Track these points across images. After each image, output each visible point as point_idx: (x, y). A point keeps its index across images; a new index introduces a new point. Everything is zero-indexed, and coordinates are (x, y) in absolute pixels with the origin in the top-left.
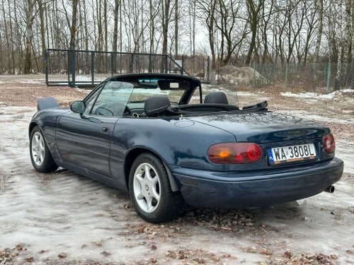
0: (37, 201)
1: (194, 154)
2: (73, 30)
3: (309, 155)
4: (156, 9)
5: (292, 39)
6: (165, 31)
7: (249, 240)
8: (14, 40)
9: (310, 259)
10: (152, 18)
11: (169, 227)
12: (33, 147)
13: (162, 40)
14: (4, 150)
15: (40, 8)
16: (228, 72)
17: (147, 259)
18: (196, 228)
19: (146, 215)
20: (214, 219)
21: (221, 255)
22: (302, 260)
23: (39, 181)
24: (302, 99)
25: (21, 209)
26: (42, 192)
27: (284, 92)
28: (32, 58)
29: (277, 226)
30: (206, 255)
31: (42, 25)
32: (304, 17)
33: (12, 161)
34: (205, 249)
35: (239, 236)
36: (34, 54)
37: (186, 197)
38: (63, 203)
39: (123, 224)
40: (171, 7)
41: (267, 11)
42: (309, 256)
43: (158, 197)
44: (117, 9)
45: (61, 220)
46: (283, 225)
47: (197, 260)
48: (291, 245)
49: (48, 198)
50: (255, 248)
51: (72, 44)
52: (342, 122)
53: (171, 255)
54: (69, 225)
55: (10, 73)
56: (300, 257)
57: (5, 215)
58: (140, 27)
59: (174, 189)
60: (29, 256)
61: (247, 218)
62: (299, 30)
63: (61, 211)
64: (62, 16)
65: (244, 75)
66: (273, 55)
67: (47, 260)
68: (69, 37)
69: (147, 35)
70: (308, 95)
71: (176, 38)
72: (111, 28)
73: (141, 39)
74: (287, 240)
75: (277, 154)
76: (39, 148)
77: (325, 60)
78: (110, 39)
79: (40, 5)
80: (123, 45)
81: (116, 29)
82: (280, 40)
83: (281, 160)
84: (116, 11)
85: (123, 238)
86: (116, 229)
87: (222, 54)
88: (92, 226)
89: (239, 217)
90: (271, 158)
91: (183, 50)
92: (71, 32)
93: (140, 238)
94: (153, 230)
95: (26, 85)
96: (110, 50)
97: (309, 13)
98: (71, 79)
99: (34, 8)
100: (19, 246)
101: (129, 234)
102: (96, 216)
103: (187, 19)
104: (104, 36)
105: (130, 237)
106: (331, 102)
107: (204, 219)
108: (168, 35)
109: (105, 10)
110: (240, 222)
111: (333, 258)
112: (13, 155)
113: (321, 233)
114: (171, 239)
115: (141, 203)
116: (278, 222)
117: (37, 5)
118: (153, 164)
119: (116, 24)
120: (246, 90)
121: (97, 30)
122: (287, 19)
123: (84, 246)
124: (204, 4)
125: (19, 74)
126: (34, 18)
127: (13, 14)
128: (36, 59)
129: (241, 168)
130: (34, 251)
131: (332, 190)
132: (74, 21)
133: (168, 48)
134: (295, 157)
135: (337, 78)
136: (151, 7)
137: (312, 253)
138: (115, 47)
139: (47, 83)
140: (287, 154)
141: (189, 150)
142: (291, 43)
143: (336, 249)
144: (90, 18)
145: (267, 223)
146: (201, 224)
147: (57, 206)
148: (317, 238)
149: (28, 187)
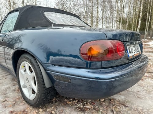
1: (63, 53)
3: (139, 52)
83: (132, 55)
118: (31, 62)
129: (104, 64)
140: (133, 51)
141: (59, 50)
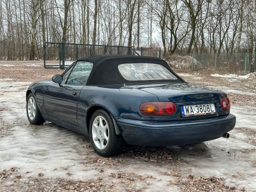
0: (28, 142)
1: (133, 110)
2: (65, 29)
3: (210, 112)
4: (124, 14)
5: (222, 36)
6: (130, 30)
7: (167, 168)
8: (24, 36)
9: (206, 180)
10: (121, 21)
11: (114, 159)
12: (29, 107)
13: (128, 36)
14: (10, 110)
15: (42, 13)
16: (174, 59)
17: (96, 178)
18: (133, 160)
19: (99, 151)
20: (146, 154)
21: (146, 176)
22: (200, 180)
23: (31, 130)
24: (225, 79)
25: (17, 147)
26: (32, 136)
27: (214, 74)
28: (36, 49)
29: (188, 159)
30: (136, 177)
31: (43, 26)
32: (231, 20)
33: (15, 117)
34: (136, 173)
35: (161, 166)
36: (37, 46)
37: (125, 139)
38: (45, 143)
39: (84, 157)
40: (134, 13)
41: (204, 16)
42: (205, 178)
43: (107, 139)
44: (96, 14)
45: (43, 153)
46: (192, 159)
47: (130, 179)
48: (195, 171)
49: (36, 140)
50: (170, 173)
51: (64, 39)
52: (251, 94)
53: (113, 176)
54: (47, 157)
55: (20, 60)
56: (199, 178)
57: (6, 150)
58: (113, 27)
59: (117, 133)
60: (18, 175)
61: (169, 154)
62: (227, 29)
63: (44, 148)
64: (57, 19)
65: (186, 62)
66: (208, 47)
67: (30, 177)
68: (62, 34)
69: (117, 33)
70: (230, 76)
71: (138, 35)
72: (91, 28)
73: (113, 36)
74: (193, 168)
75: (187, 110)
76: (32, 108)
77: (245, 51)
78: (91, 35)
79: (42, 11)
80: (100, 40)
81: (95, 29)
82: (213, 37)
83: (190, 114)
84: (95, 16)
85: (82, 165)
86: (79, 160)
87: (171, 47)
88: (63, 158)
89: (164, 154)
90: (183, 112)
91: (143, 44)
92: (63, 31)
93: (94, 166)
94: (103, 161)
95: (30, 67)
96: (91, 43)
97: (235, 17)
98: (62, 64)
99: (38, 14)
100: (12, 168)
101: (87, 163)
102: (67, 152)
103: (146, 22)
104: (87, 34)
105: (87, 165)
106: (246, 81)
107: (139, 155)
108: (132, 33)
109: (88, 15)
110: (163, 157)
111: (222, 180)
112: (16, 113)
113: (218, 164)
114: (114, 167)
115: (96, 143)
116: (190, 157)
117: (40, 12)
118: (105, 116)
119: (95, 25)
120: (186, 72)
121: (82, 29)
122: (218, 22)
123: (56, 169)
124: (157, 11)
125: (27, 60)
126: (37, 21)
127: (22, 18)
128: (38, 49)
129: (163, 118)
130: (22, 172)
131: (228, 136)
132: (66, 23)
133: (133, 42)
134: (200, 112)
135: (252, 64)
136: (120, 13)
137: (208, 176)
138: (94, 41)
139: (45, 66)
140: (195, 110)
141: (130, 108)
142: (222, 39)
143: (225, 174)
144: (77, 21)
145: (182, 158)
146: (137, 158)
147: (41, 145)
148: (214, 167)
149: (23, 133)
